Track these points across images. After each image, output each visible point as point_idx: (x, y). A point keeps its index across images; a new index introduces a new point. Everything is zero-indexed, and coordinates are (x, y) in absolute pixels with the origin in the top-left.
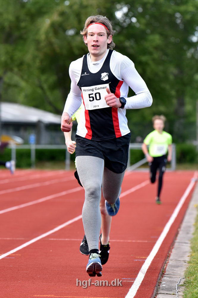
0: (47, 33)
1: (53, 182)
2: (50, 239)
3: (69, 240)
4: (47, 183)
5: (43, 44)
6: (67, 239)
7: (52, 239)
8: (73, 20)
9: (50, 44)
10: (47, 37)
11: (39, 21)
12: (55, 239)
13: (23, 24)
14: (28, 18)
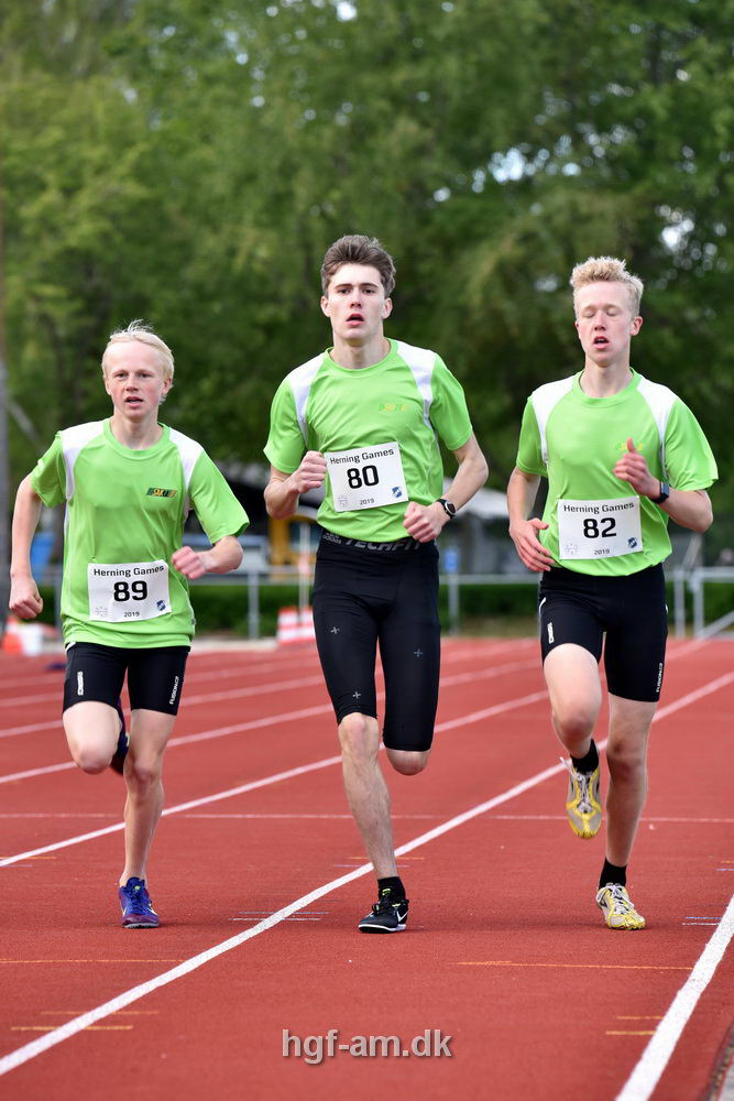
0: (486, 290)
1: (505, 669)
2: (499, 817)
3: (546, 818)
4: (491, 673)
5: (477, 316)
6: (542, 817)
7: (505, 817)
8: (556, 253)
9: (496, 316)
10: (486, 299)
11: (465, 257)
12: (512, 817)
13: (424, 267)
14: (436, 251)
